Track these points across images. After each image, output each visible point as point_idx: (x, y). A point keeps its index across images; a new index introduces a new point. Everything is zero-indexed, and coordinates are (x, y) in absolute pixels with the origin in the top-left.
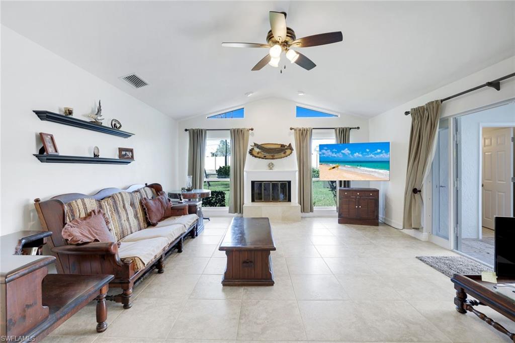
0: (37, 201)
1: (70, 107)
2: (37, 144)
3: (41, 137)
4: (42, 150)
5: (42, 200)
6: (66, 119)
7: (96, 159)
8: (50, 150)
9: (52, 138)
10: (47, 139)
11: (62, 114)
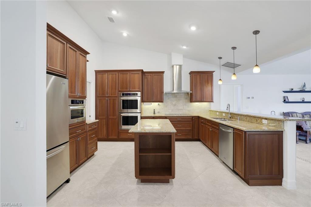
0: (283, 112)
1: (292, 88)
2: (283, 99)
3: (284, 97)
4: (285, 100)
5: (284, 112)
6: (292, 91)
7: (303, 102)
8: (287, 100)
9: (287, 97)
10: (286, 97)
11: (290, 90)
